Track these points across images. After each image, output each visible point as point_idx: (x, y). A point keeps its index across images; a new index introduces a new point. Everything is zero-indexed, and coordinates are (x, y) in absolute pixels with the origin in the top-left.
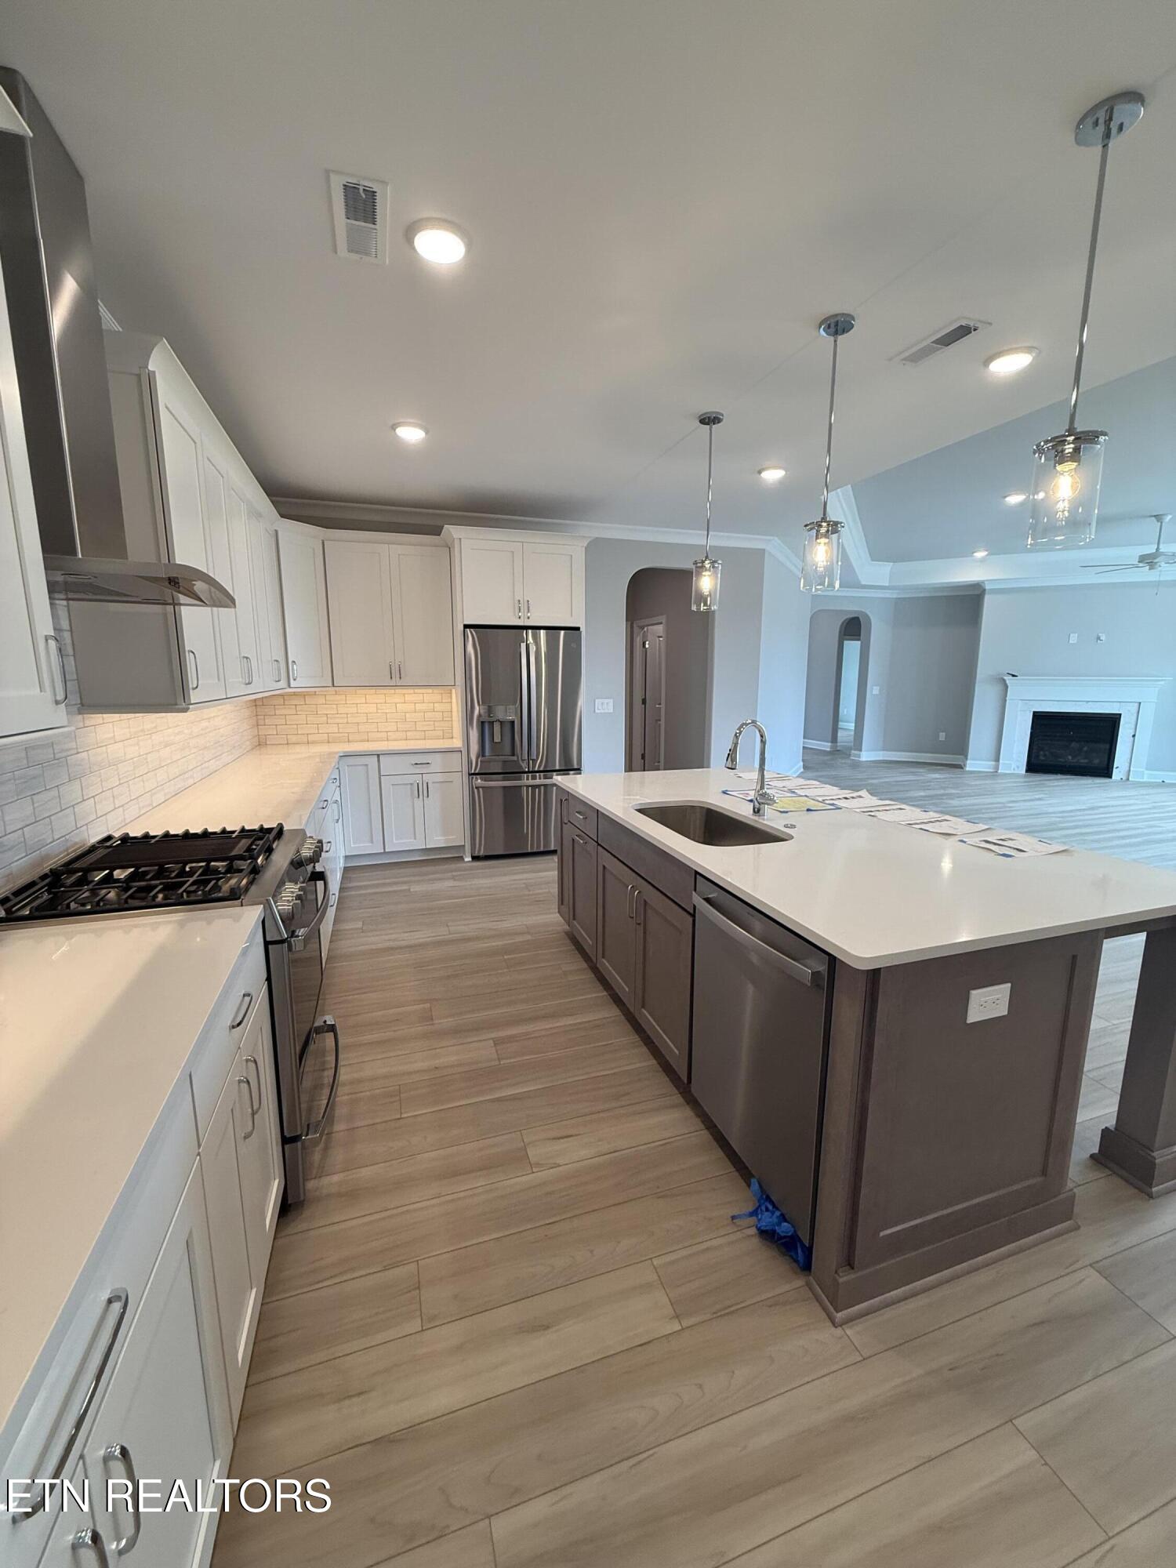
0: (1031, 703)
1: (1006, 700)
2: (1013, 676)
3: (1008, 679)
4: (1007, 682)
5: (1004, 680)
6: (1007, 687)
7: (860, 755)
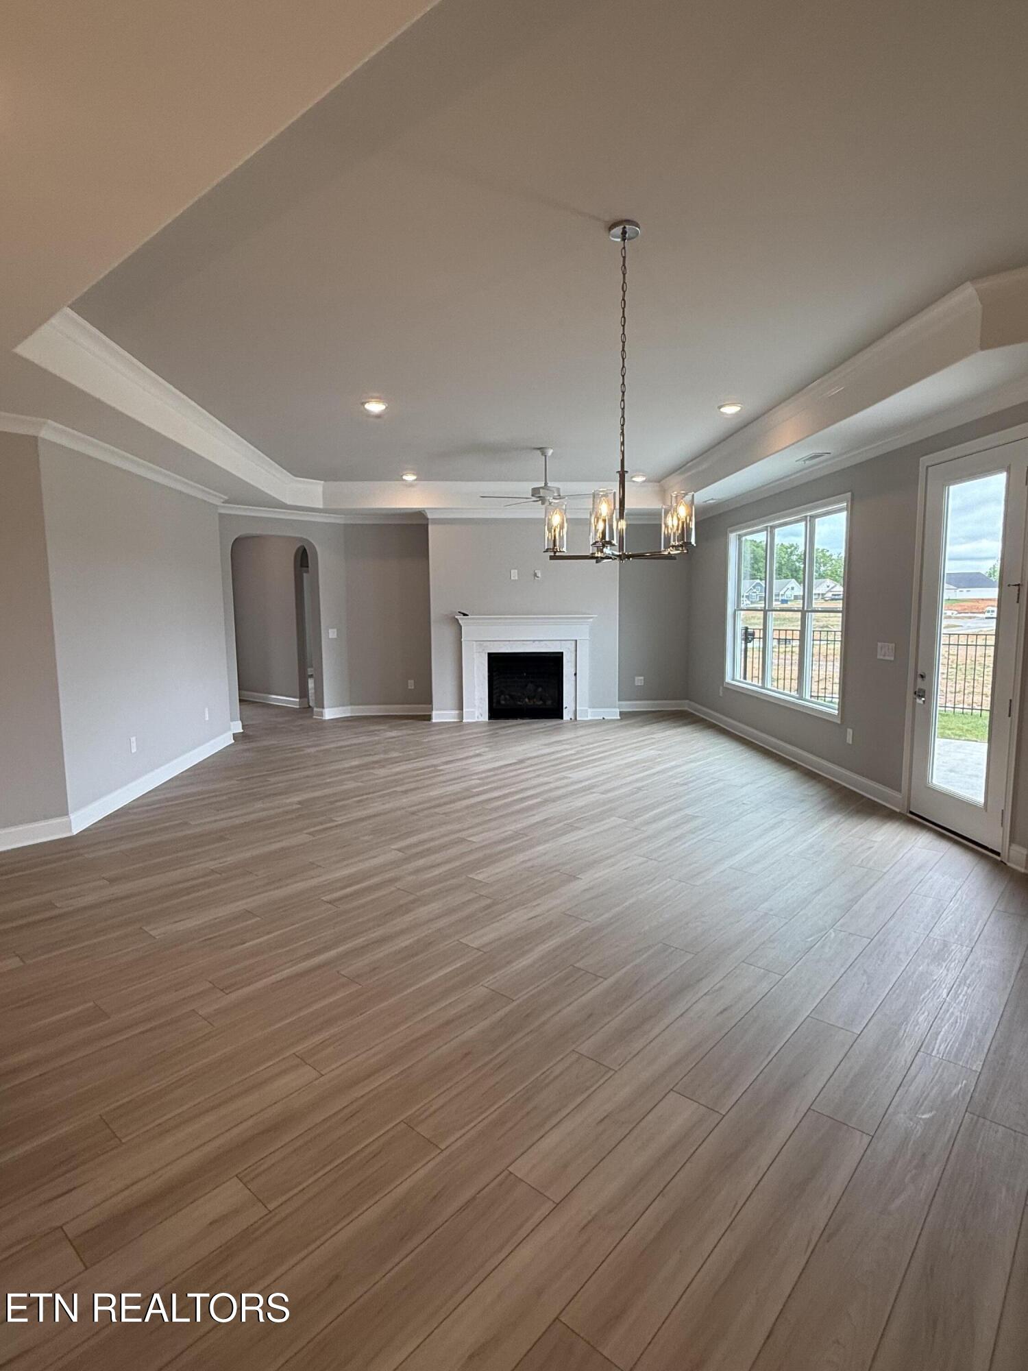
0: (485, 644)
1: (461, 642)
2: (465, 615)
3: (459, 617)
4: (460, 622)
5: (457, 620)
6: (461, 627)
7: (322, 712)
